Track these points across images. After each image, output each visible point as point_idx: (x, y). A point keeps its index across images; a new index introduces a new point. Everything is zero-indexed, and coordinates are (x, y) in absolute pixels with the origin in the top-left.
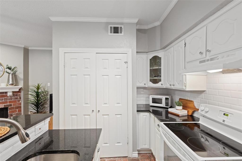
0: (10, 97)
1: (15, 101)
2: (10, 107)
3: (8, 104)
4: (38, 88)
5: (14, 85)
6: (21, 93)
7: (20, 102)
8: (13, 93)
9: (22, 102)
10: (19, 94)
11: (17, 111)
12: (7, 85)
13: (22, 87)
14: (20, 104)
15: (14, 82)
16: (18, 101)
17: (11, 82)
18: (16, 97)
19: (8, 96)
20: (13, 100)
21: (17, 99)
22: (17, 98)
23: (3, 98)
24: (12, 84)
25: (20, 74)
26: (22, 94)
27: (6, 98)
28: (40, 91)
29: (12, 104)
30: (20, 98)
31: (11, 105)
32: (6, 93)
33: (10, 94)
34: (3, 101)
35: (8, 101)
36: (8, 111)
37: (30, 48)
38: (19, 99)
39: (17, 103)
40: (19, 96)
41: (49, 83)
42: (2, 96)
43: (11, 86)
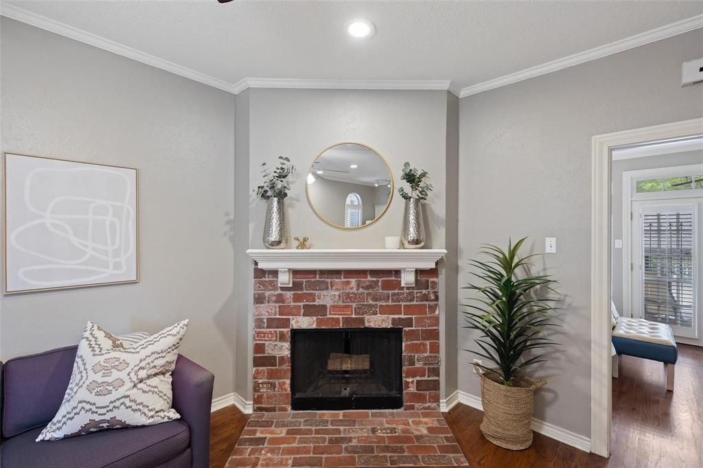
0: (408, 288)
1: (420, 309)
2: (407, 329)
3: (403, 316)
5: (423, 244)
6: (438, 277)
7: (437, 312)
8: (416, 277)
9: (441, 313)
10: (432, 279)
11: (428, 347)
12: (402, 245)
13: (442, 259)
14: (437, 319)
15: (423, 236)
16: (430, 307)
17: (412, 234)
18: (424, 292)
19: (403, 285)
20: (415, 303)
21: (427, 301)
22: (425, 298)
23: (390, 292)
24: (416, 242)
25: (438, 205)
26: (441, 280)
27: (396, 291)
29: (414, 317)
30: (437, 298)
31: (409, 322)
32: (397, 272)
33: (408, 279)
34: (390, 303)
35: (403, 304)
36: (403, 344)
38: (432, 301)
39: (428, 315)
40: (433, 288)
41: (554, 240)
42: (387, 286)
43: (412, 250)
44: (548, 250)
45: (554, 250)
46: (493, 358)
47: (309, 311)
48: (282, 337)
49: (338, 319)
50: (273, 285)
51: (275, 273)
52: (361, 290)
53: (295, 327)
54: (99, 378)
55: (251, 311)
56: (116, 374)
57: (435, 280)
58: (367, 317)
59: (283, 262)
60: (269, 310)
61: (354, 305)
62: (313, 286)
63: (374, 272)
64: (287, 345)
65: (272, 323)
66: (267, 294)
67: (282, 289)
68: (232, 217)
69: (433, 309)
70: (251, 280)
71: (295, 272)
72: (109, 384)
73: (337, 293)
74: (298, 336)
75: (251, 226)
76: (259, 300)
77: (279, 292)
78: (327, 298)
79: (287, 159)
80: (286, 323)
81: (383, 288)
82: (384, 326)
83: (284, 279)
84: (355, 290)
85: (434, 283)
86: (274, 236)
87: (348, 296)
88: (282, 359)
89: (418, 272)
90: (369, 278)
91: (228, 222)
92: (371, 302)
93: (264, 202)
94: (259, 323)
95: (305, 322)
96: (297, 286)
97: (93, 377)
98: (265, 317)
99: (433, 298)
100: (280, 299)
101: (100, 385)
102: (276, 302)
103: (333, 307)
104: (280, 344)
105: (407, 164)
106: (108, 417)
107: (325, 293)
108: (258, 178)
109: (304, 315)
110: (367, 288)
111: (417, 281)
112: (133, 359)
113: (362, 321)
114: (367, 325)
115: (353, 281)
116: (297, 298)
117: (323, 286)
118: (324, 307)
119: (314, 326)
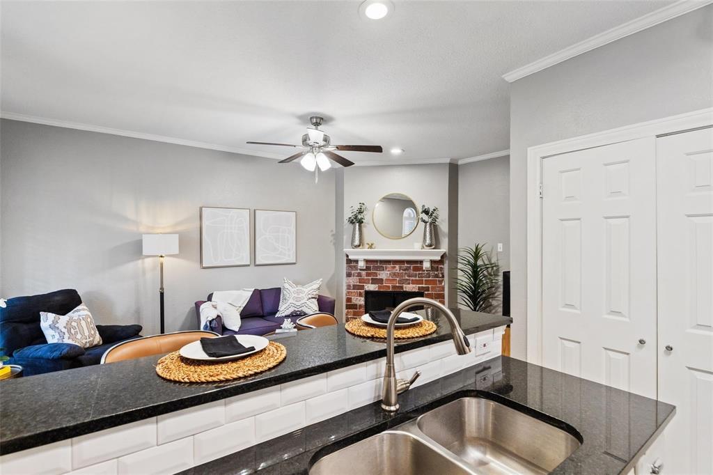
0: (427, 271)
1: (433, 282)
2: (426, 292)
3: (424, 286)
4: (476, 255)
5: (433, 247)
6: (443, 265)
7: (443, 284)
8: (431, 265)
9: (446, 284)
10: (440, 266)
12: (423, 248)
13: (445, 253)
14: (443, 288)
15: (434, 242)
16: (439, 281)
17: (428, 241)
18: (436, 273)
19: (424, 269)
20: (431, 278)
22: (437, 276)
23: (417, 272)
24: (430, 246)
25: (444, 226)
26: (446, 267)
27: (421, 272)
28: (480, 262)
29: (430, 286)
30: (443, 276)
31: (428, 289)
32: (421, 262)
33: (426, 265)
34: (417, 278)
35: (424, 279)
37: (460, 162)
38: (440, 278)
39: (438, 285)
40: (441, 271)
41: (501, 244)
42: (416, 269)
43: (428, 250)
44: (499, 250)
45: (501, 250)
46: (469, 306)
47: (374, 281)
48: (360, 295)
49: (389, 286)
50: (356, 268)
51: (357, 261)
52: (401, 271)
53: (367, 289)
54: (296, 295)
55: (345, 281)
56: (301, 295)
57: (442, 266)
58: (404, 286)
59: (361, 255)
60: (354, 280)
61: (398, 279)
62: (377, 268)
63: (409, 262)
64: (363, 299)
65: (355, 287)
66: (353, 272)
67: (361, 270)
68: (334, 232)
69: (441, 282)
70: (345, 265)
71: (367, 261)
72: (300, 298)
73: (389, 273)
74: (368, 294)
75: (345, 237)
76: (349, 275)
77: (359, 271)
78: (383, 275)
79: (363, 204)
80: (362, 287)
81: (413, 271)
82: (414, 290)
83: (362, 264)
84: (398, 271)
85: (441, 268)
86: (357, 243)
87: (394, 274)
88: (360, 305)
89: (432, 262)
90: (406, 265)
91: (333, 235)
92: (407, 278)
93: (351, 226)
94: (349, 287)
95: (372, 287)
96: (368, 268)
97: (294, 295)
98: (352, 284)
99: (441, 276)
100: (359, 275)
101: (297, 298)
102: (357, 276)
103: (387, 280)
104: (359, 298)
105: (424, 206)
106: (300, 310)
107: (382, 272)
108: (348, 214)
109: (372, 283)
110: (405, 270)
111: (432, 267)
112: (306, 290)
113: (402, 287)
114: (404, 290)
115: (397, 267)
116: (368, 275)
117: (382, 269)
118: (382, 280)
119: (377, 289)
